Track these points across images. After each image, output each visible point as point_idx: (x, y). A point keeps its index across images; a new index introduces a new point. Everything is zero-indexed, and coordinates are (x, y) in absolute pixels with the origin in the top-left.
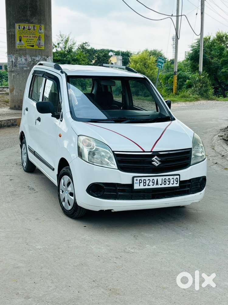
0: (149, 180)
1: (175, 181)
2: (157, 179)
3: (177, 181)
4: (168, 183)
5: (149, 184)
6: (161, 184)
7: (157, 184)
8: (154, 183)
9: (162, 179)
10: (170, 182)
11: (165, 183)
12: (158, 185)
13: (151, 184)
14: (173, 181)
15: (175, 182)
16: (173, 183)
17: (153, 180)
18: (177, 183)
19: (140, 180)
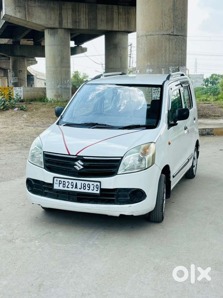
0: (68, 183)
1: (95, 187)
2: (76, 183)
3: (98, 188)
4: (87, 188)
5: (68, 187)
6: (80, 188)
7: (76, 187)
8: (73, 186)
9: (81, 183)
10: (89, 187)
11: (84, 188)
12: (77, 189)
13: (70, 186)
14: (93, 187)
15: (95, 189)
16: (93, 189)
17: (72, 183)
18: (97, 189)
19: (60, 181)
